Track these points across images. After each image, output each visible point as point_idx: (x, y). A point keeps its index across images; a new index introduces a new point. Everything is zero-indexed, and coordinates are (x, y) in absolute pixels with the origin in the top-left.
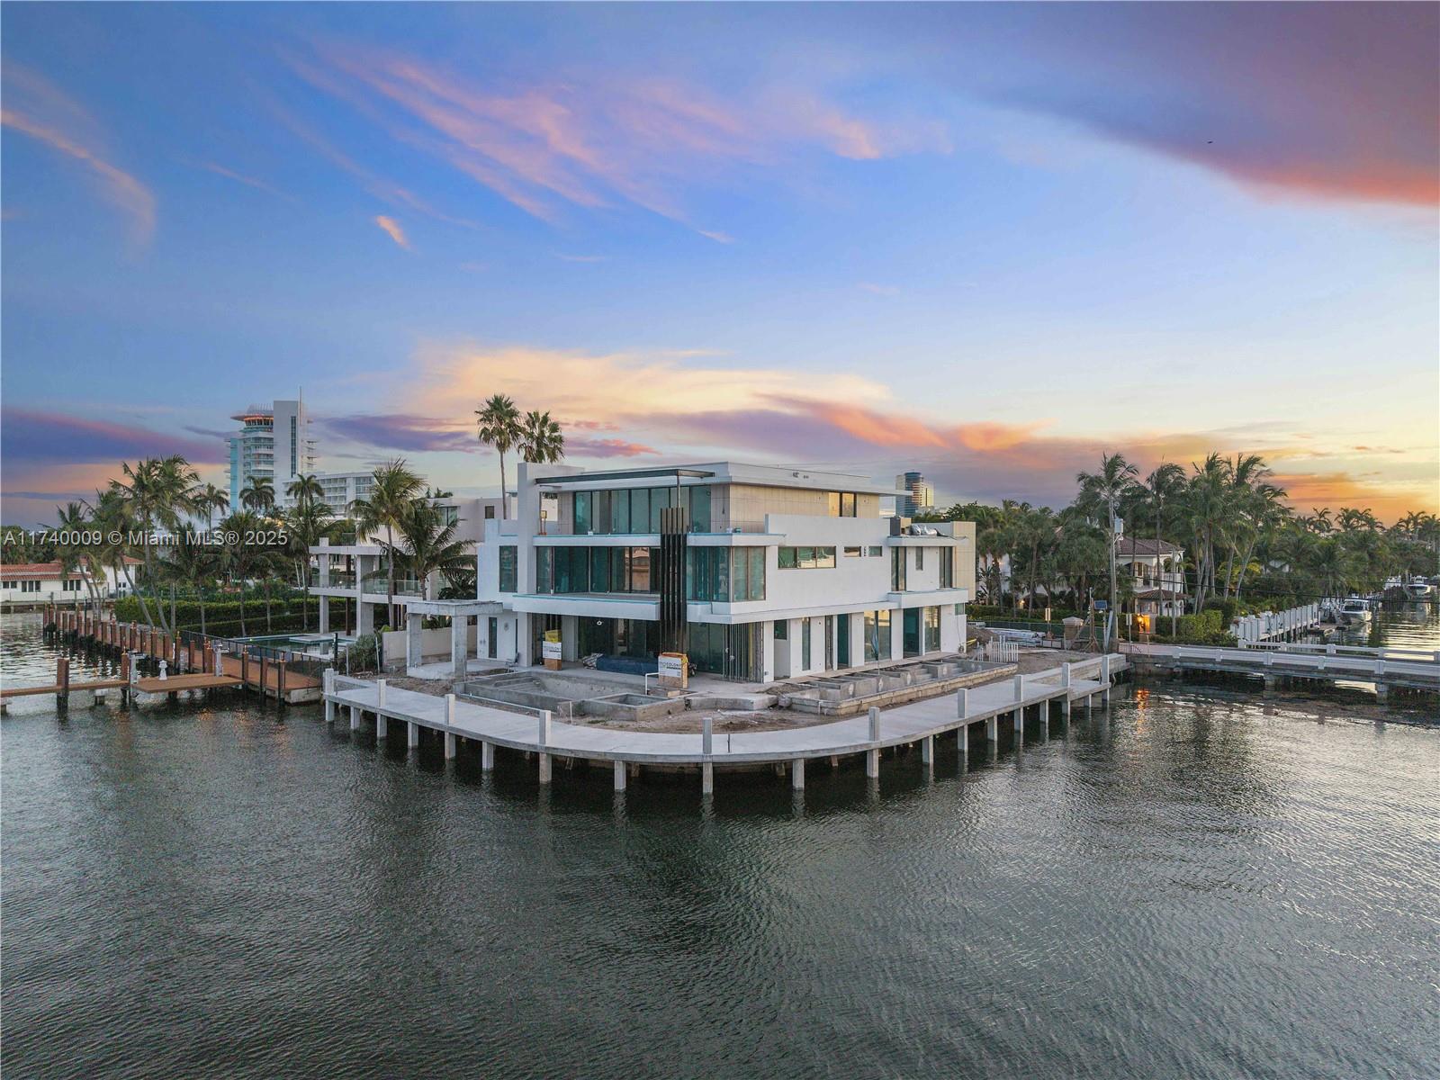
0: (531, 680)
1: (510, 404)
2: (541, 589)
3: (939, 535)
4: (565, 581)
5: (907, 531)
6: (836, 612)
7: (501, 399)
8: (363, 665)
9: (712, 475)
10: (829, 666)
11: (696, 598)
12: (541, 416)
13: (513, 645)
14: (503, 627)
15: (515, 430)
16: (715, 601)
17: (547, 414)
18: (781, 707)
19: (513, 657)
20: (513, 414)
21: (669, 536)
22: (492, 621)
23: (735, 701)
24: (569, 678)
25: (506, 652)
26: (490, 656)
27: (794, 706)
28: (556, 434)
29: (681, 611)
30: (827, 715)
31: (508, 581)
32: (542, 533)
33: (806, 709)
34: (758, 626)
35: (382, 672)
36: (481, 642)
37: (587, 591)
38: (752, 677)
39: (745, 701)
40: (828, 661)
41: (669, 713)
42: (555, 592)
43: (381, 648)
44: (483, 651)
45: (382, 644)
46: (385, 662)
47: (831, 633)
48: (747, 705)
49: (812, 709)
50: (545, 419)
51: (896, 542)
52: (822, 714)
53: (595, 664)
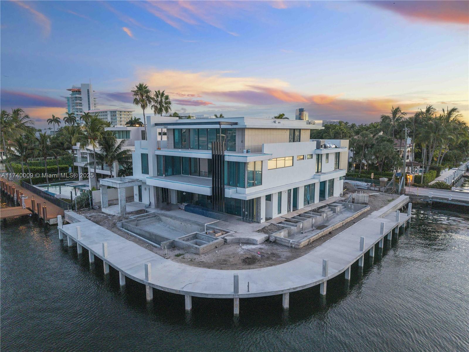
0: (155, 216)
1: (146, 87)
2: (160, 173)
3: (336, 147)
4: (170, 170)
5: (323, 146)
6: (292, 187)
7: (142, 85)
8: (84, 205)
9: (236, 124)
10: (289, 211)
11: (229, 184)
12: (161, 92)
13: (149, 198)
14: (144, 189)
15: (149, 99)
16: (238, 187)
17: (163, 92)
18: (271, 241)
19: (148, 203)
20: (148, 92)
21: (216, 156)
22: (140, 187)
23: (248, 239)
24: (171, 217)
25: (146, 200)
26: (139, 201)
27: (277, 241)
28: (168, 100)
29: (222, 191)
30: (294, 248)
31: (145, 170)
32: (159, 149)
33: (283, 244)
34: (259, 199)
35: (93, 208)
36: (135, 195)
37: (181, 174)
38: (255, 220)
39: (253, 240)
40: (289, 208)
41: (216, 247)
42: (165, 176)
43: (92, 198)
44: (136, 198)
45: (92, 196)
46: (94, 204)
47: (290, 195)
48: (254, 242)
49: (287, 244)
50: (163, 94)
51: (318, 152)
52: (291, 247)
53: (184, 208)
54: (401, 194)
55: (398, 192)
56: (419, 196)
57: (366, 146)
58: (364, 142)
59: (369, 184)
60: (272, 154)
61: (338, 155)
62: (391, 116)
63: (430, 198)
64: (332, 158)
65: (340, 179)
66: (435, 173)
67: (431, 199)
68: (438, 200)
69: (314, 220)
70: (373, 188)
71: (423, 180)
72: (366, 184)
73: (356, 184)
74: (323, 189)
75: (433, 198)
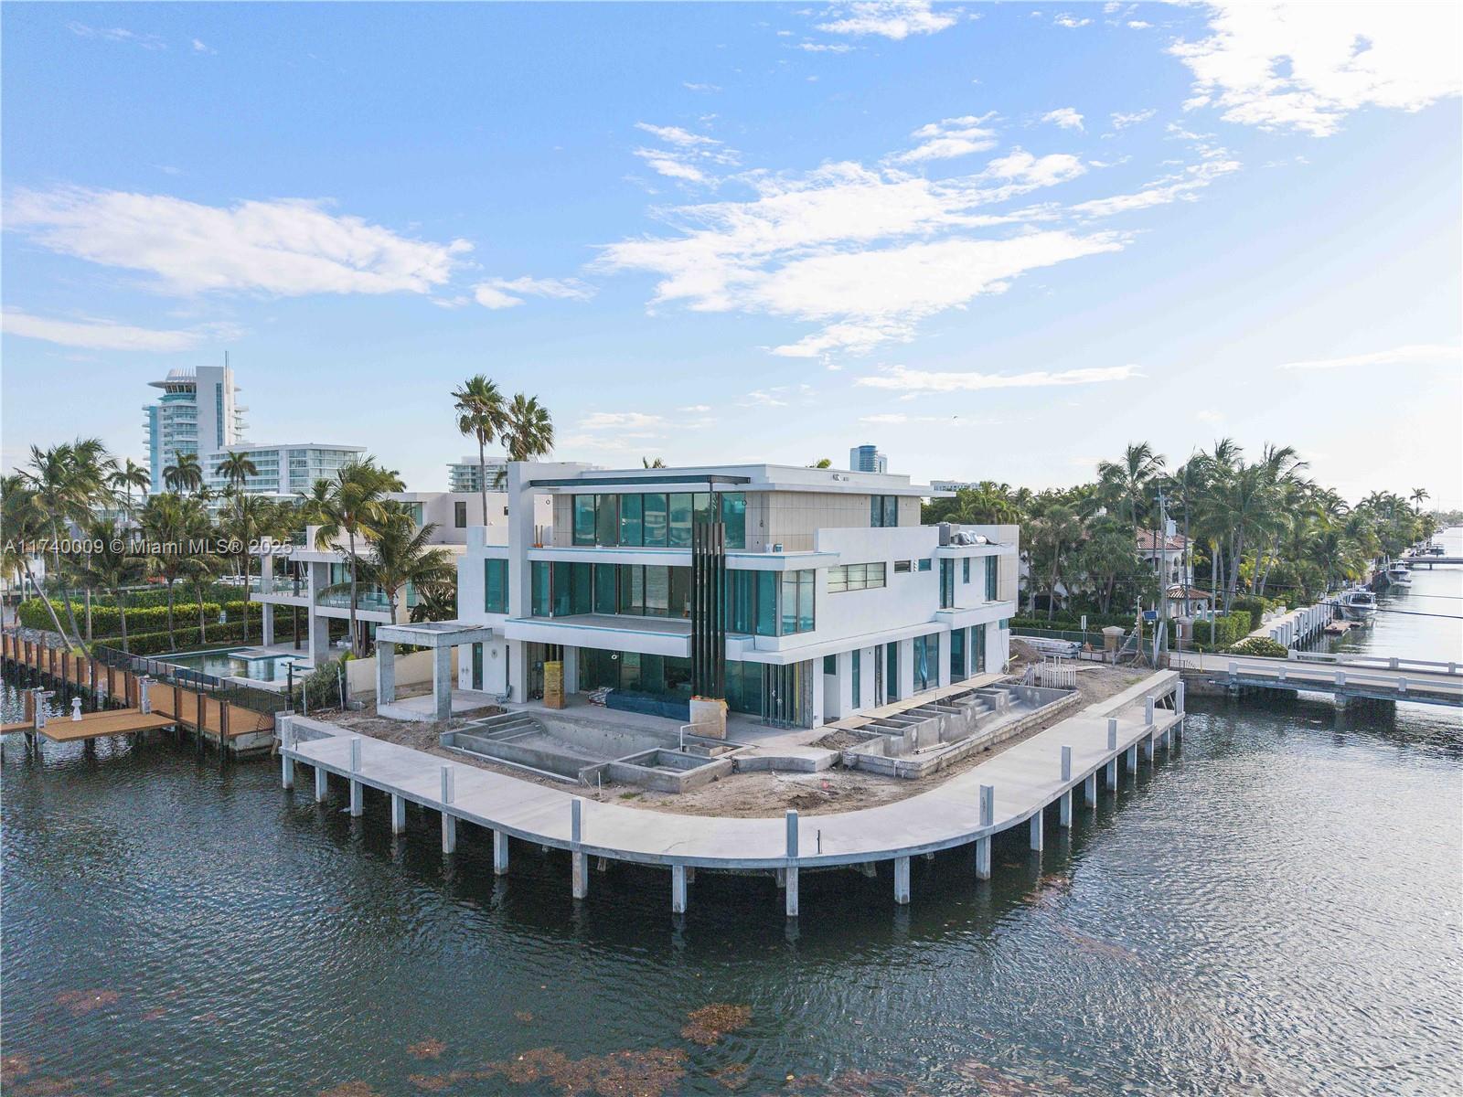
0: (530, 722)
1: (492, 388)
2: (536, 610)
3: (988, 543)
4: (565, 600)
5: (956, 540)
6: (885, 642)
7: (482, 381)
8: (323, 700)
9: (747, 480)
10: (878, 703)
11: (735, 630)
12: (527, 402)
13: (506, 676)
14: (491, 652)
15: (499, 418)
16: (759, 634)
17: (534, 399)
18: (846, 766)
19: (503, 691)
20: (497, 399)
22: (477, 647)
23: (792, 761)
24: (577, 721)
25: (494, 683)
26: (474, 688)
27: (862, 765)
28: (544, 423)
29: (720, 647)
30: (905, 778)
31: (496, 599)
32: (538, 546)
33: (878, 770)
34: (808, 664)
35: (346, 708)
36: (463, 670)
37: (591, 611)
38: (798, 722)
39: (804, 761)
40: (878, 696)
41: (716, 779)
42: (555, 616)
43: (344, 680)
44: (466, 681)
45: (346, 675)
46: (349, 696)
47: (881, 663)
48: (807, 766)
49: (887, 771)
50: (532, 404)
51: (946, 553)
52: (898, 776)
53: (603, 700)
54: (1159, 667)
55: (1151, 662)
56: (1205, 672)
57: (1064, 545)
58: (1057, 534)
59: (1077, 644)
60: (838, 555)
61: (992, 562)
62: (1125, 465)
63: (1232, 676)
64: (979, 573)
65: (1001, 627)
66: (1246, 616)
67: (1235, 680)
68: (1252, 682)
69: (943, 723)
70: (1085, 655)
71: (1216, 634)
72: (1068, 644)
73: (1040, 645)
74: (958, 652)
75: (1240, 675)
